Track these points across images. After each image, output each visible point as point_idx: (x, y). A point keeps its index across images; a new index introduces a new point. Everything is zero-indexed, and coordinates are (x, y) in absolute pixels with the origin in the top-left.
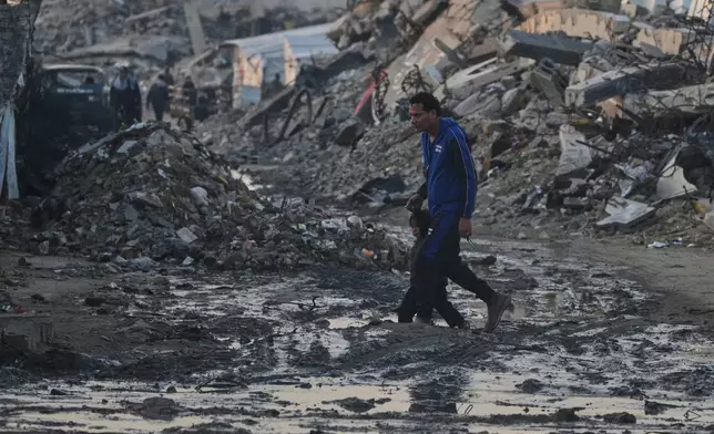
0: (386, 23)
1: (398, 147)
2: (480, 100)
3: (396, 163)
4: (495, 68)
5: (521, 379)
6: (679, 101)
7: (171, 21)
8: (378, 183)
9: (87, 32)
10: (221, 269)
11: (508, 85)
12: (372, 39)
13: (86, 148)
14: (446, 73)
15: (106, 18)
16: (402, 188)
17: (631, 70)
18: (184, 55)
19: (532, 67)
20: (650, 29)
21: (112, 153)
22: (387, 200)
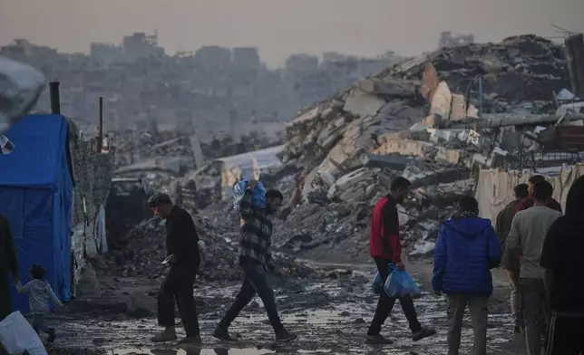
0: (309, 147)
1: (310, 218)
2: (354, 191)
3: (308, 227)
4: (362, 173)
5: (340, 312)
6: (454, 189)
7: (181, 147)
8: (298, 238)
9: (127, 156)
10: (212, 280)
11: (369, 182)
12: (302, 157)
13: (143, 224)
14: (337, 177)
15: (139, 147)
16: (310, 239)
17: (429, 173)
18: (191, 168)
19: (379, 172)
20: (443, 149)
21: (156, 225)
22: (302, 247)
